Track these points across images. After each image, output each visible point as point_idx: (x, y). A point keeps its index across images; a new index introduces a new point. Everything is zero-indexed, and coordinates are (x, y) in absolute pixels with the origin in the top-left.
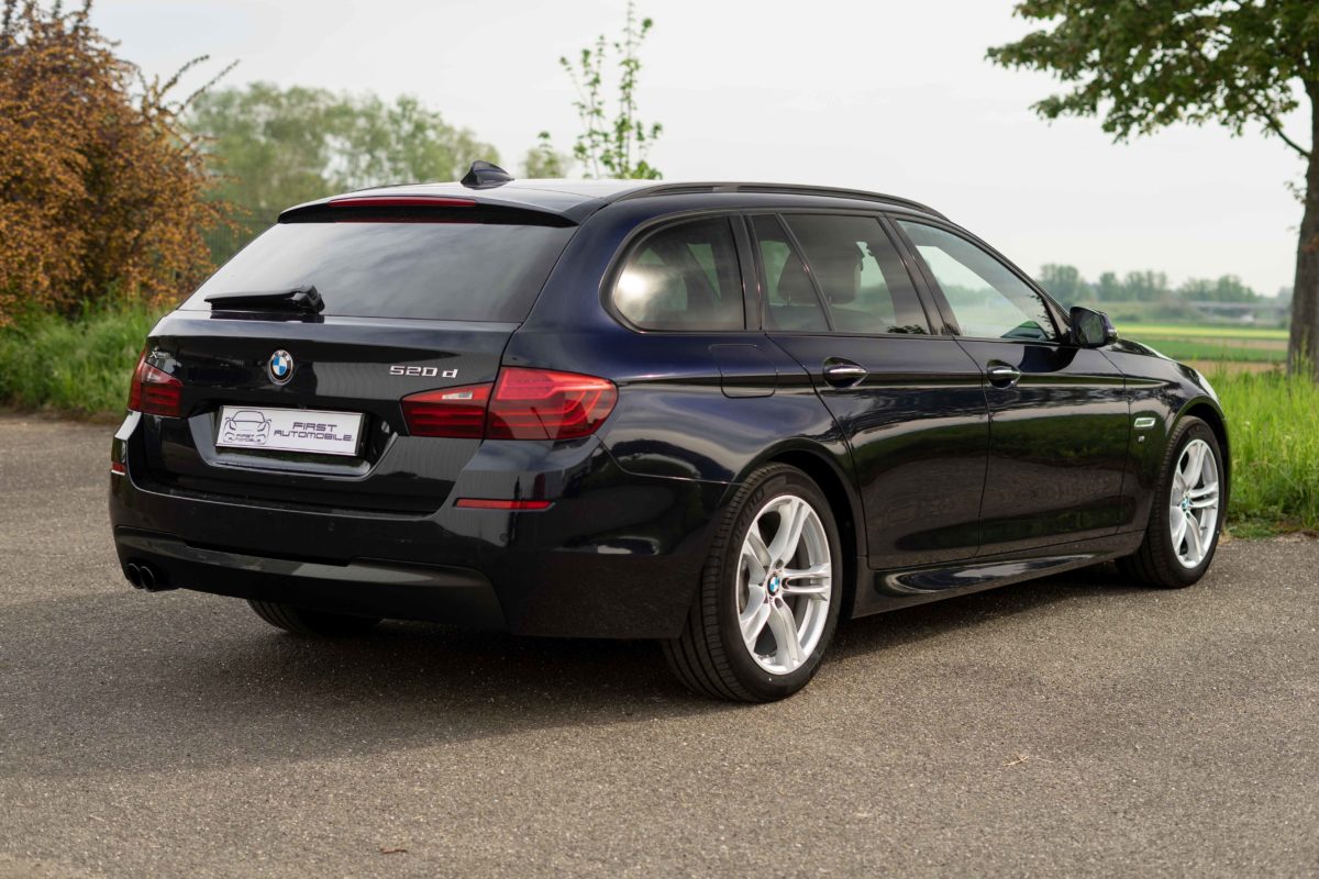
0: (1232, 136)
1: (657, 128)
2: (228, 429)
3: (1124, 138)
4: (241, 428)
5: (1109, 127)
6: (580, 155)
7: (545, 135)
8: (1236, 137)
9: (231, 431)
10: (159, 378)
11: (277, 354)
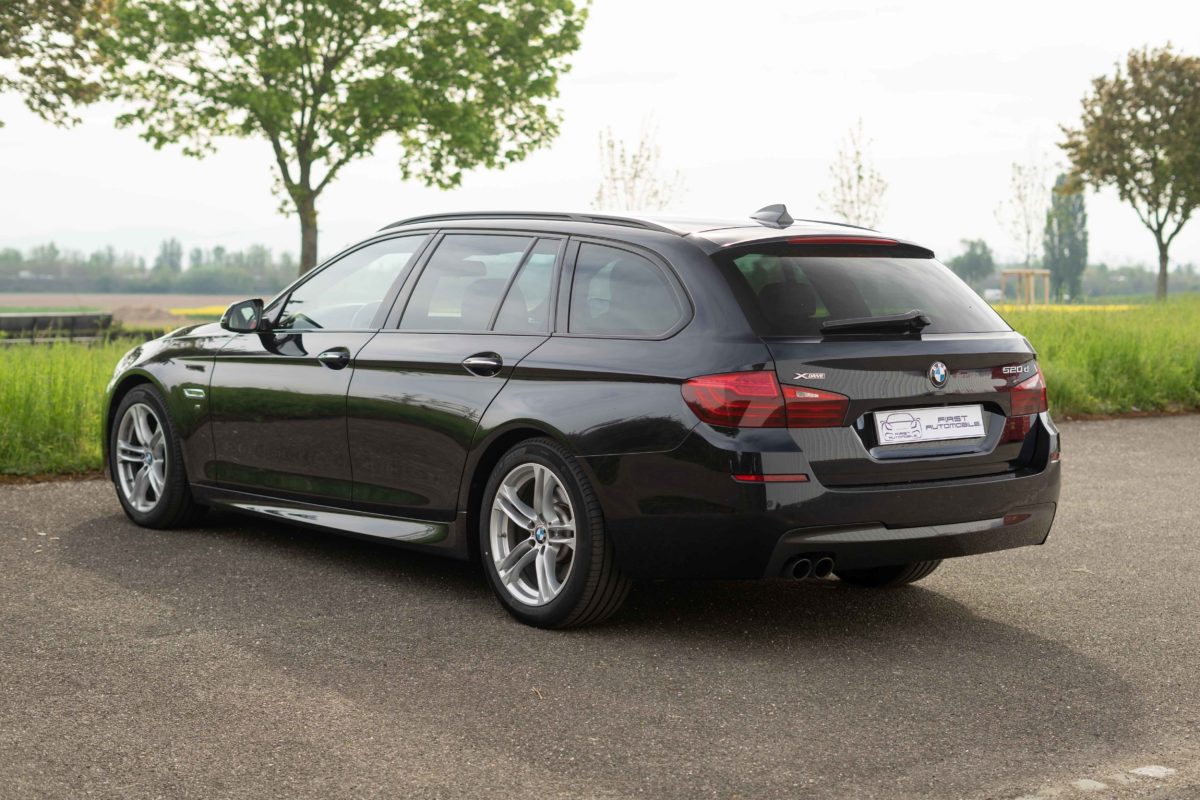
2: (885, 431)
4: (896, 428)
9: (888, 431)
10: (816, 396)
11: (937, 366)
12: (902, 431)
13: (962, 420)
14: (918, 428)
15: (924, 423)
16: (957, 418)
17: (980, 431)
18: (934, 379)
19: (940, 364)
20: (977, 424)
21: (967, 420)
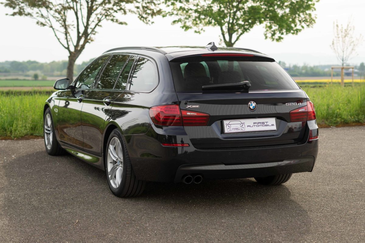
2: (228, 127)
4: (233, 127)
9: (229, 128)
10: (196, 114)
11: (251, 103)
12: (236, 128)
13: (266, 124)
14: (244, 126)
15: (246, 125)
16: (263, 123)
17: (274, 128)
18: (250, 108)
19: (252, 102)
20: (273, 125)
21: (268, 124)
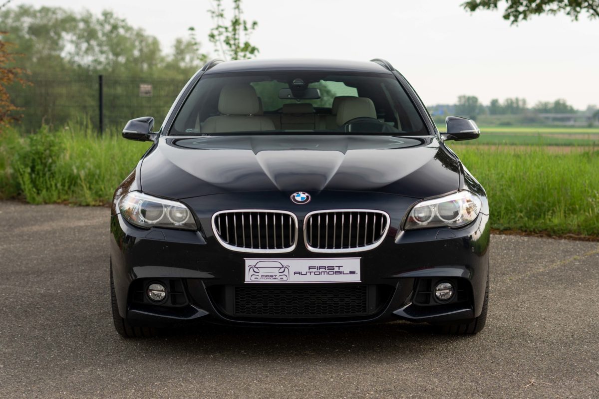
0: (572, 21)
1: (255, 23)
3: (515, 23)
5: (506, 17)
6: (212, 39)
7: (192, 29)
8: (575, 21)
